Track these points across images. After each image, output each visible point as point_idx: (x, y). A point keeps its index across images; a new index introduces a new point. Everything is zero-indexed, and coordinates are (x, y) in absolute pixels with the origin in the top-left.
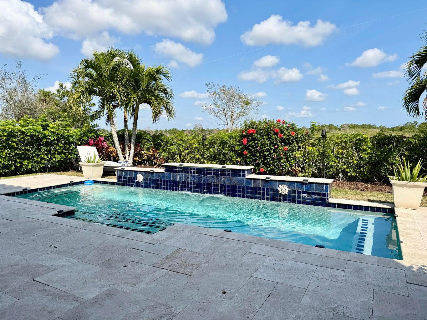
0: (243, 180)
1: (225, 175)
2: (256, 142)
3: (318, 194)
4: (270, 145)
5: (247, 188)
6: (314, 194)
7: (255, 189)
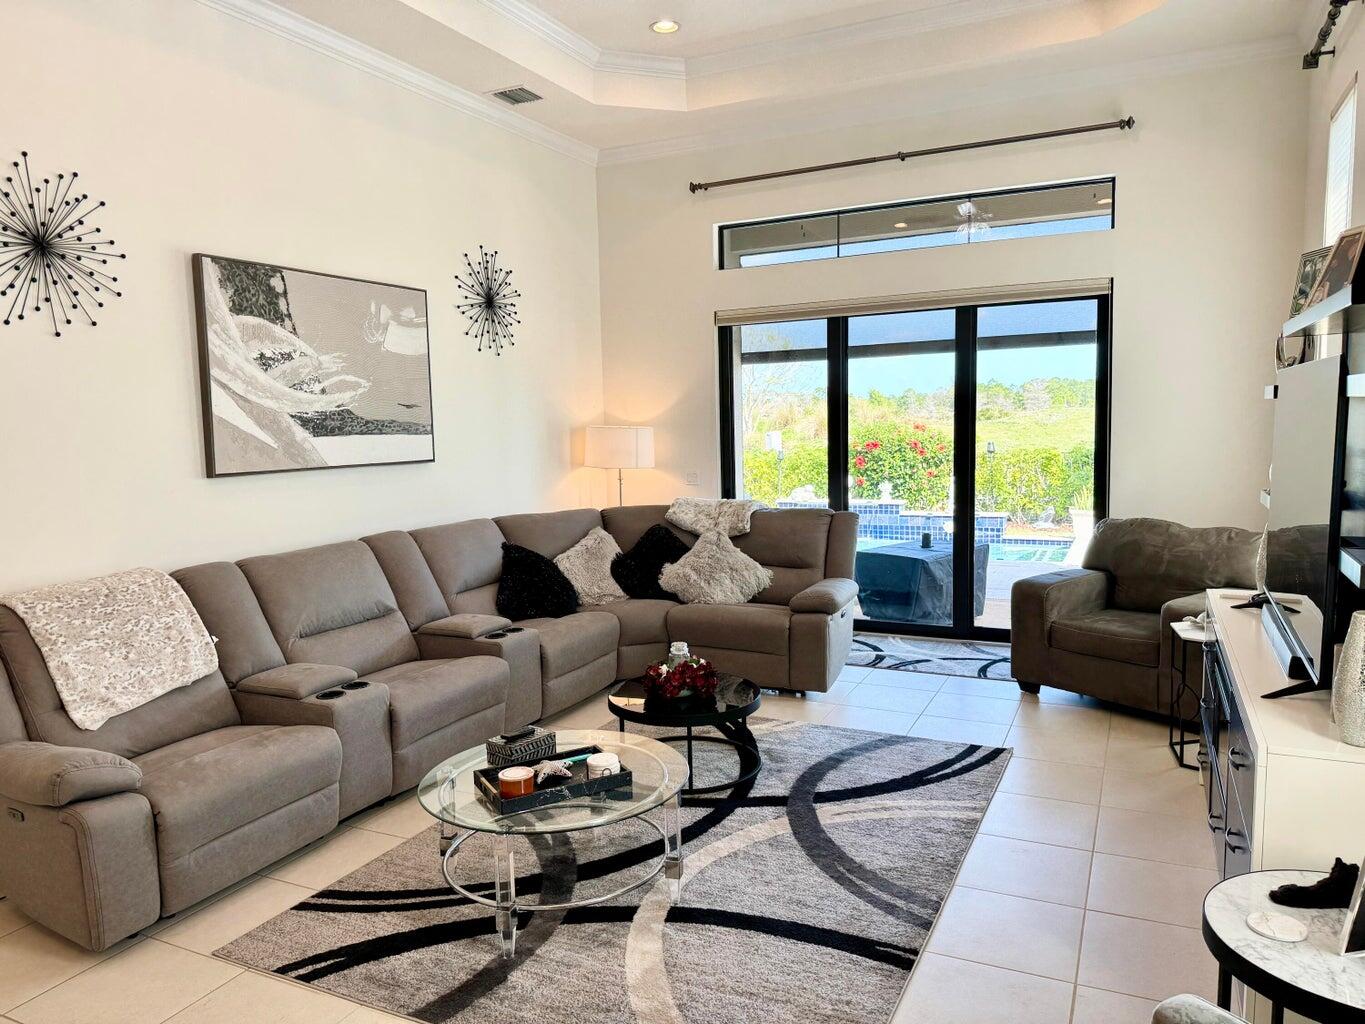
0: (896, 518)
1: (871, 512)
2: (880, 463)
3: (992, 530)
4: (905, 467)
5: (902, 528)
6: (987, 530)
7: (913, 528)
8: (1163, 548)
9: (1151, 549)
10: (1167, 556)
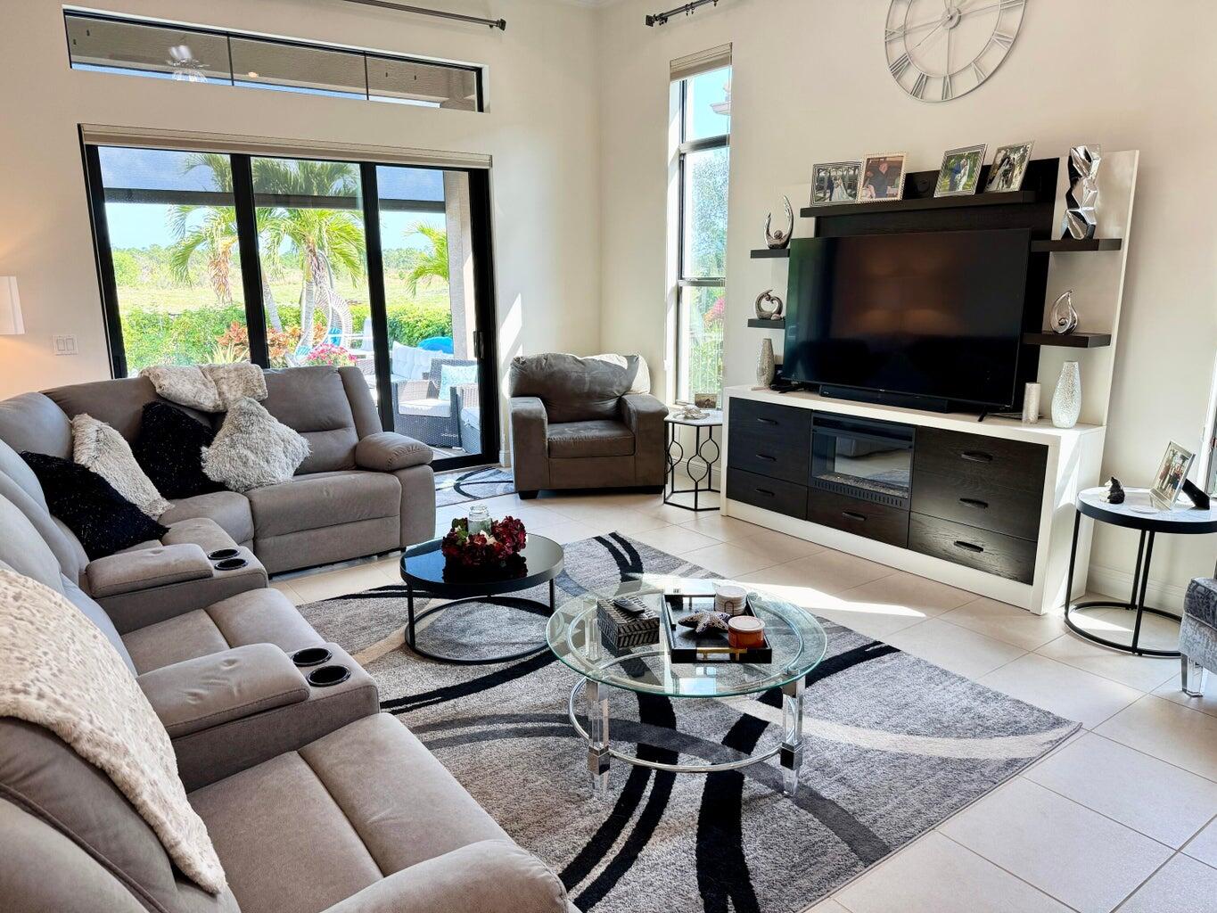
8: (583, 373)
9: (576, 374)
10: (588, 379)
